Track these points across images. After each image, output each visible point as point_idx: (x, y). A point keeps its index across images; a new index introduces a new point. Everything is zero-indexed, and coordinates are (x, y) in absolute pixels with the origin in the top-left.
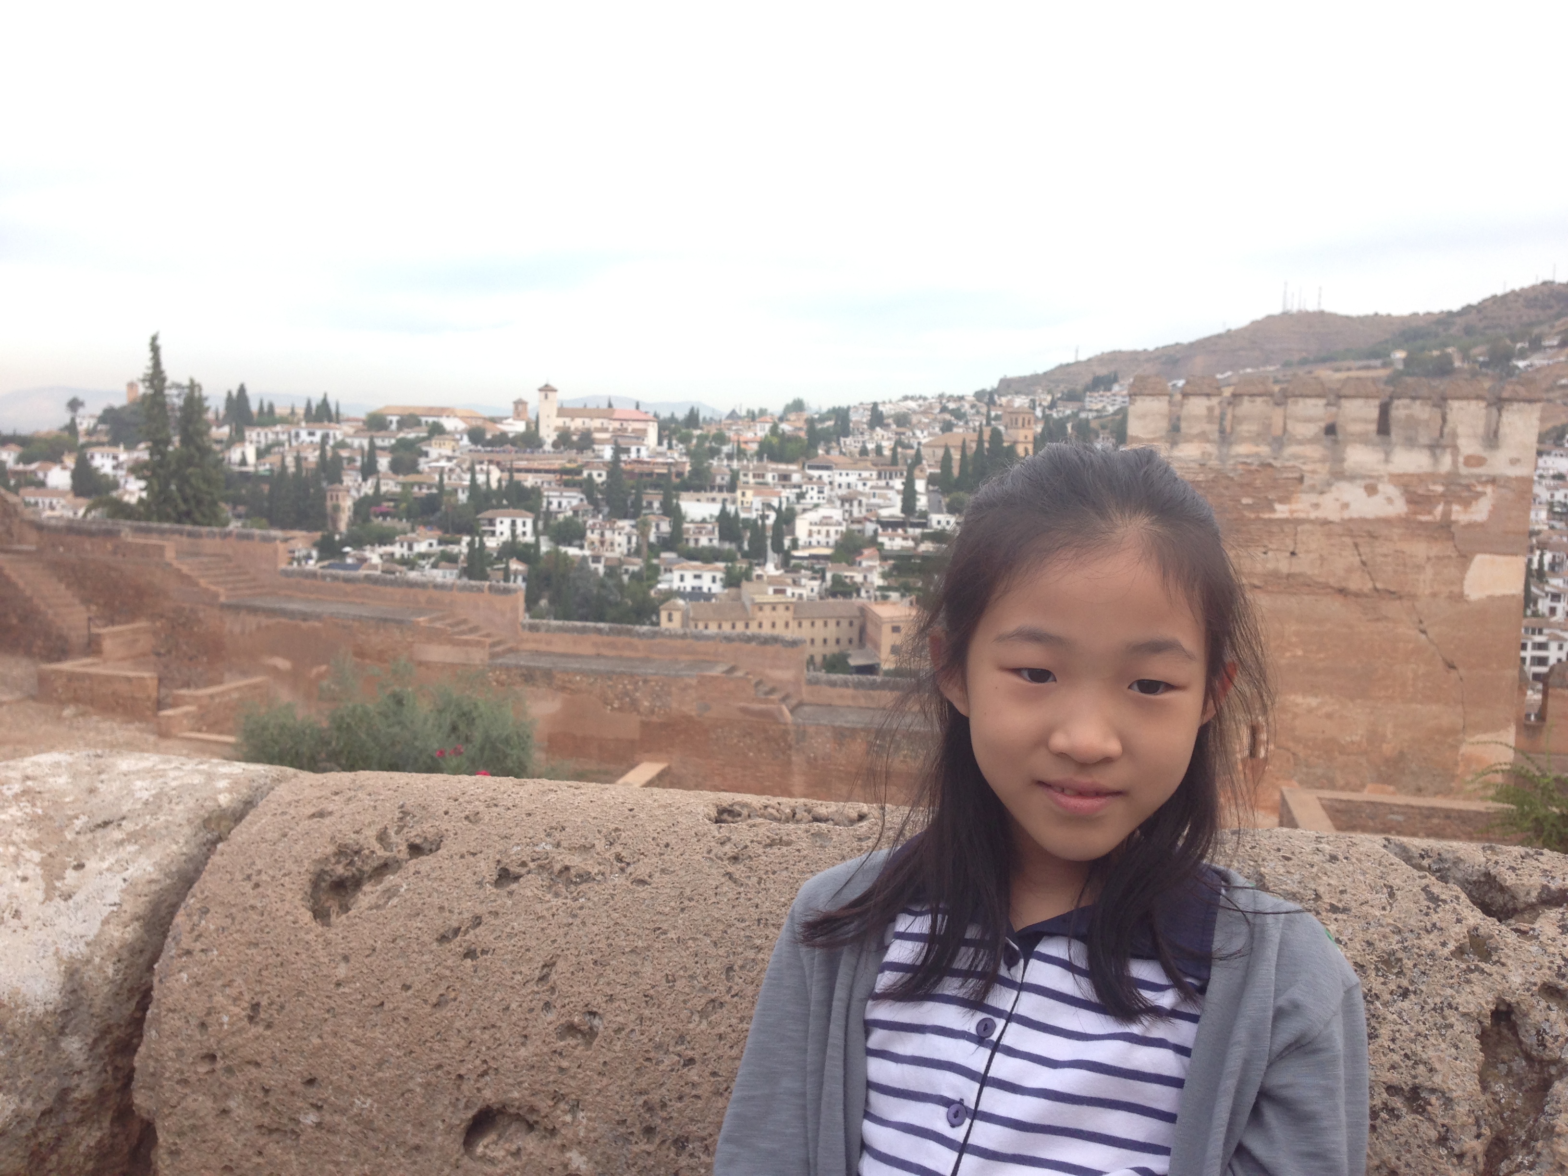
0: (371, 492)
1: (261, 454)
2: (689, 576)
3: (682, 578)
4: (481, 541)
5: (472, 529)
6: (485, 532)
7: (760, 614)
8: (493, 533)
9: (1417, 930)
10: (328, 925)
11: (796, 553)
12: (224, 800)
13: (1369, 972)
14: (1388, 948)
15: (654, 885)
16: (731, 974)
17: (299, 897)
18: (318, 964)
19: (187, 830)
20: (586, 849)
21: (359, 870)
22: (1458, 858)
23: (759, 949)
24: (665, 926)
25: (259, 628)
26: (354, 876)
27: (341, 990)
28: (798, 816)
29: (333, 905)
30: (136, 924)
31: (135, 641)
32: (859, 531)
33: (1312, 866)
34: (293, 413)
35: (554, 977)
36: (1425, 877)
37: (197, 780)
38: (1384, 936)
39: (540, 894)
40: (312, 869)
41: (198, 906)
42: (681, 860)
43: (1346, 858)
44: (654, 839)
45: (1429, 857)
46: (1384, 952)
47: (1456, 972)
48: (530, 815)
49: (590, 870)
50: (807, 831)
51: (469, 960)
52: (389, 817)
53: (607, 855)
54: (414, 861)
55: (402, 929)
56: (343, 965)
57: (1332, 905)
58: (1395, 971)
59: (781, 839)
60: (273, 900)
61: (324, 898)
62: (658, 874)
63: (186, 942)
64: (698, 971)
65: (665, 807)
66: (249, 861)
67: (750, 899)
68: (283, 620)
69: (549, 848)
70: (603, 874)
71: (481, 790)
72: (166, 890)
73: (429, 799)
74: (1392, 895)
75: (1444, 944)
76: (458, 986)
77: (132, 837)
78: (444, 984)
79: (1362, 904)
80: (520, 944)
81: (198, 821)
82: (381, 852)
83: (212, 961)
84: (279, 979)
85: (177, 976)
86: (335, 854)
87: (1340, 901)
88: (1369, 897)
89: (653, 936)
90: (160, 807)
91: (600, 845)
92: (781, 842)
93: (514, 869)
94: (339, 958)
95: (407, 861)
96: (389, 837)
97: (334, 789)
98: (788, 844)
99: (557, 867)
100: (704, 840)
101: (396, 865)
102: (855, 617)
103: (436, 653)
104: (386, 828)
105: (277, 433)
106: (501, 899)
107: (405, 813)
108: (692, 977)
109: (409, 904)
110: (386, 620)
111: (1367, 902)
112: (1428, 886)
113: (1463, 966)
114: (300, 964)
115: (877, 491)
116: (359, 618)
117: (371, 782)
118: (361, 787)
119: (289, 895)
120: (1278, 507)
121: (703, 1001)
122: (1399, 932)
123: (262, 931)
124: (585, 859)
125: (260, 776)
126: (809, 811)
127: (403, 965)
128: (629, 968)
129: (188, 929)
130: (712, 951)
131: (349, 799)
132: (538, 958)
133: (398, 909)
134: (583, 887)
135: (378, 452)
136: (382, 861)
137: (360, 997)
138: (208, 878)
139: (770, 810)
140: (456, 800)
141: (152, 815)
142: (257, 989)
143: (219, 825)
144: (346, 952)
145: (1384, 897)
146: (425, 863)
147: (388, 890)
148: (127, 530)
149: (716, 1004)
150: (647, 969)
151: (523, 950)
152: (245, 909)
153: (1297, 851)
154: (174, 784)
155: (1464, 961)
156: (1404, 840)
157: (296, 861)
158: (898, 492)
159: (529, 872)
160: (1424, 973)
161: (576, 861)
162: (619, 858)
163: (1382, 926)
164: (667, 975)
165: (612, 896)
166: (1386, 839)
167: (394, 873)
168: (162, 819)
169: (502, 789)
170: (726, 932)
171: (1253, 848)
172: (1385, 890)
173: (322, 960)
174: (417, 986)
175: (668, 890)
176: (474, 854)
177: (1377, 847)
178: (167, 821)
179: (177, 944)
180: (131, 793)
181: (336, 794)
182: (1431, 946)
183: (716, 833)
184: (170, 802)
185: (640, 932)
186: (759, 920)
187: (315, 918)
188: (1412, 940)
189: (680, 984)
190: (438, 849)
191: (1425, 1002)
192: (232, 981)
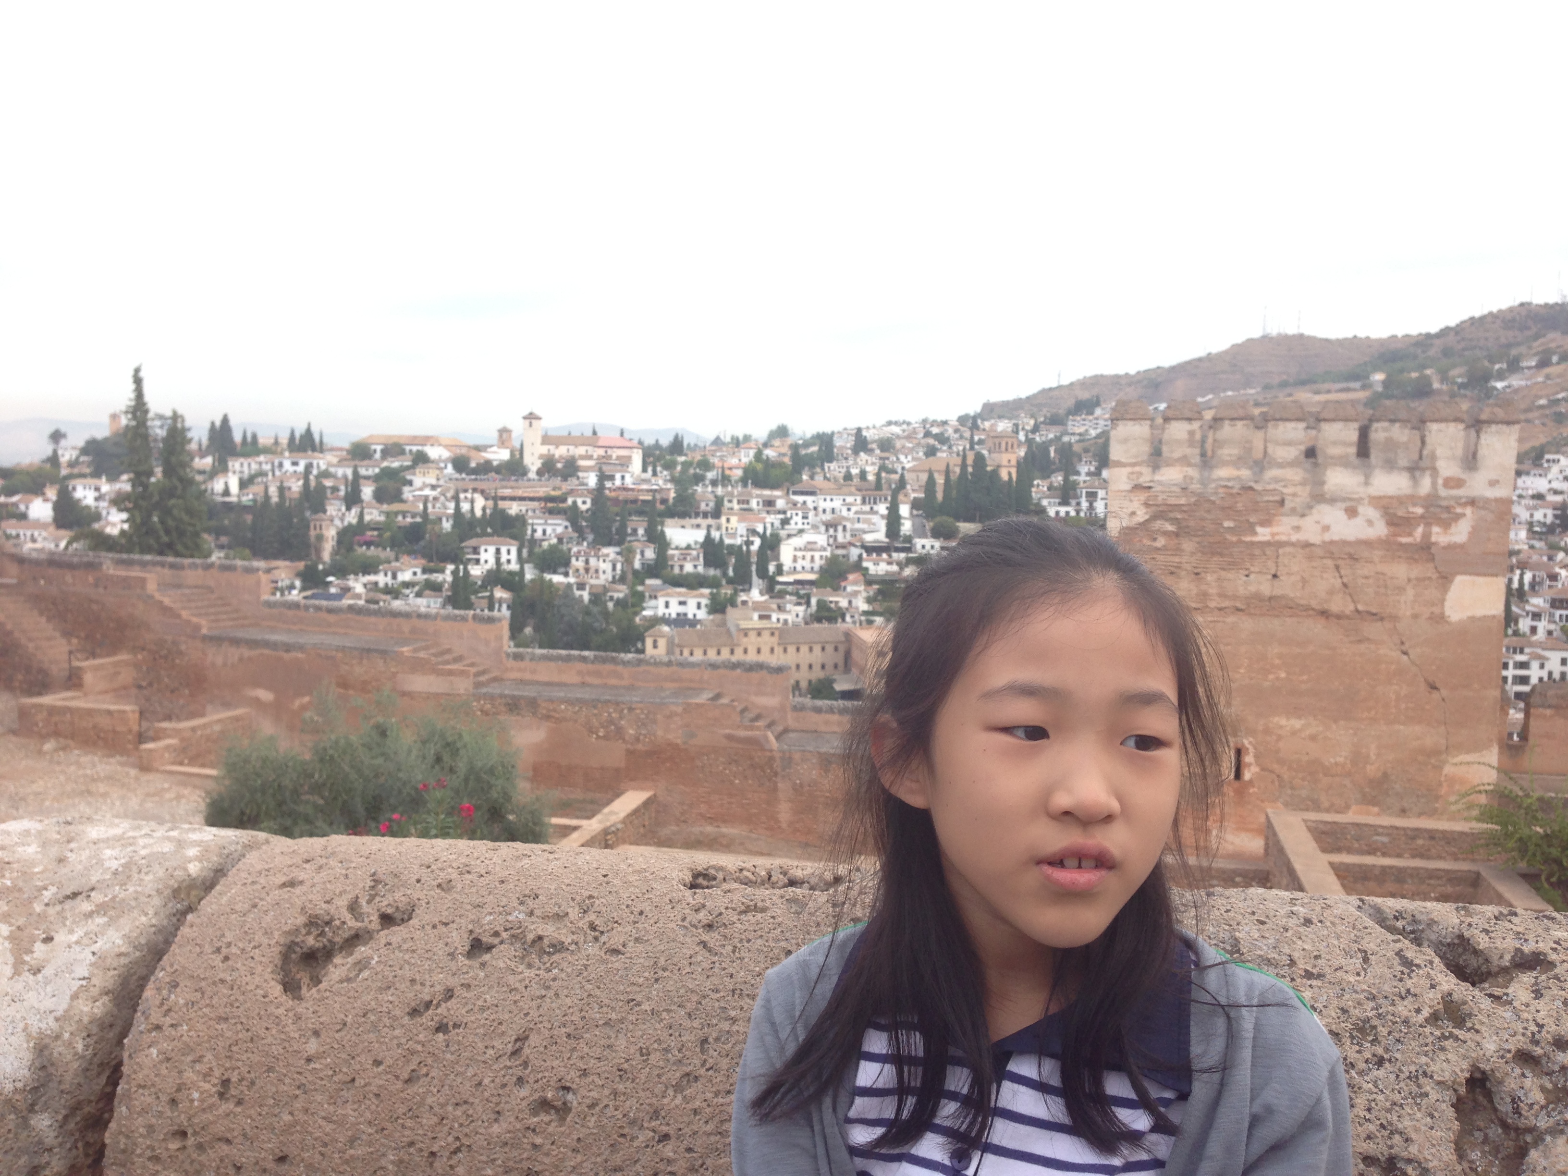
0: (354, 521)
1: (244, 484)
2: (674, 602)
3: (667, 605)
4: (465, 569)
5: (456, 558)
6: (469, 560)
7: (745, 640)
8: (477, 561)
9: (1391, 996)
10: (300, 998)
11: (781, 579)
12: (194, 869)
13: (1344, 1040)
14: (1363, 1016)
15: (628, 955)
16: (706, 1046)
17: (269, 970)
18: (289, 1039)
19: (157, 901)
20: (559, 917)
21: (330, 941)
22: (1432, 920)
23: (734, 1020)
24: (639, 998)
25: (241, 659)
26: (325, 947)
27: (312, 1065)
28: (774, 879)
29: (304, 977)
30: (106, 999)
31: (117, 673)
32: (844, 556)
33: (1287, 930)
34: (276, 443)
35: (526, 1051)
36: (1399, 941)
37: (167, 847)
38: (1359, 1003)
39: (513, 964)
40: (282, 941)
41: (167, 980)
42: (655, 928)
43: (1321, 922)
44: (628, 906)
45: (1403, 918)
46: (1359, 1019)
47: (1430, 1039)
48: (503, 882)
49: (564, 939)
50: (782, 897)
51: (441, 1035)
52: (361, 885)
53: (580, 924)
54: (386, 932)
55: (373, 1003)
56: (313, 1040)
57: (1306, 971)
58: (1370, 1038)
59: (755, 906)
60: (243, 973)
61: (294, 970)
62: (631, 944)
63: (156, 1017)
64: (673, 1044)
65: (639, 872)
66: (218, 933)
67: (724, 969)
68: (266, 652)
69: (521, 916)
70: (576, 944)
71: (454, 856)
72: (136, 963)
73: (401, 866)
74: (1366, 960)
75: (1418, 1011)
76: (429, 1061)
77: (101, 909)
78: (415, 1060)
79: (1336, 970)
80: (492, 1017)
81: (167, 892)
82: (352, 923)
83: (182, 1036)
84: (250, 1055)
85: (147, 1052)
86: (305, 925)
87: (1315, 966)
88: (1343, 962)
89: (627, 1008)
90: (129, 877)
91: (574, 913)
92: (756, 909)
93: (486, 939)
94: (310, 1033)
95: (378, 931)
96: (360, 907)
97: (306, 856)
98: (764, 910)
99: (531, 937)
100: (679, 907)
101: (367, 936)
102: (841, 642)
103: (420, 683)
104: (357, 897)
105: (260, 463)
106: (471, 969)
107: (377, 882)
108: (666, 1050)
109: (380, 976)
110: (369, 650)
111: (1341, 968)
112: (1401, 950)
113: (1438, 1033)
114: (269, 1040)
115: (861, 516)
116: (343, 649)
117: (343, 849)
118: (333, 853)
119: (260, 968)
120: (1259, 529)
121: (678, 1075)
122: (1374, 998)
123: (232, 1005)
124: (558, 929)
125: (231, 843)
126: (785, 874)
127: (374, 1040)
128: (602, 1042)
129: (157, 1003)
130: (687, 1023)
131: (321, 867)
132: (511, 1032)
133: (369, 982)
134: (555, 957)
135: (362, 481)
136: (353, 932)
137: (330, 1073)
138: (177, 951)
139: (745, 873)
140: (429, 867)
141: (122, 885)
142: (227, 1065)
143: (188, 894)
144: (317, 1026)
145: (1358, 962)
146: (397, 934)
147: (360, 962)
148: (109, 562)
149: (690, 1078)
150: (622, 1042)
151: (495, 1024)
152: (214, 983)
153: (1272, 914)
154: (143, 852)
155: (1438, 1027)
156: (1379, 900)
157: (266, 933)
158: (882, 516)
159: (502, 942)
160: (1399, 1041)
161: (548, 930)
162: (593, 927)
163: (1356, 992)
164: (641, 1048)
165: (586, 967)
166: (1362, 900)
167: (365, 944)
168: (131, 889)
169: (476, 854)
170: (700, 1003)
171: (1227, 911)
172: (1359, 955)
173: (292, 1035)
174: (389, 1061)
175: (642, 960)
176: (446, 924)
177: (1353, 910)
178: (136, 892)
179: (147, 1018)
180: (100, 862)
181: (308, 861)
182: (1405, 1013)
183: (690, 900)
184: (140, 872)
185: (613, 1004)
186: (733, 991)
187: (285, 991)
188: (1386, 1007)
189: (654, 1058)
190: (410, 919)
191: (1400, 1070)
192: (202, 1057)
